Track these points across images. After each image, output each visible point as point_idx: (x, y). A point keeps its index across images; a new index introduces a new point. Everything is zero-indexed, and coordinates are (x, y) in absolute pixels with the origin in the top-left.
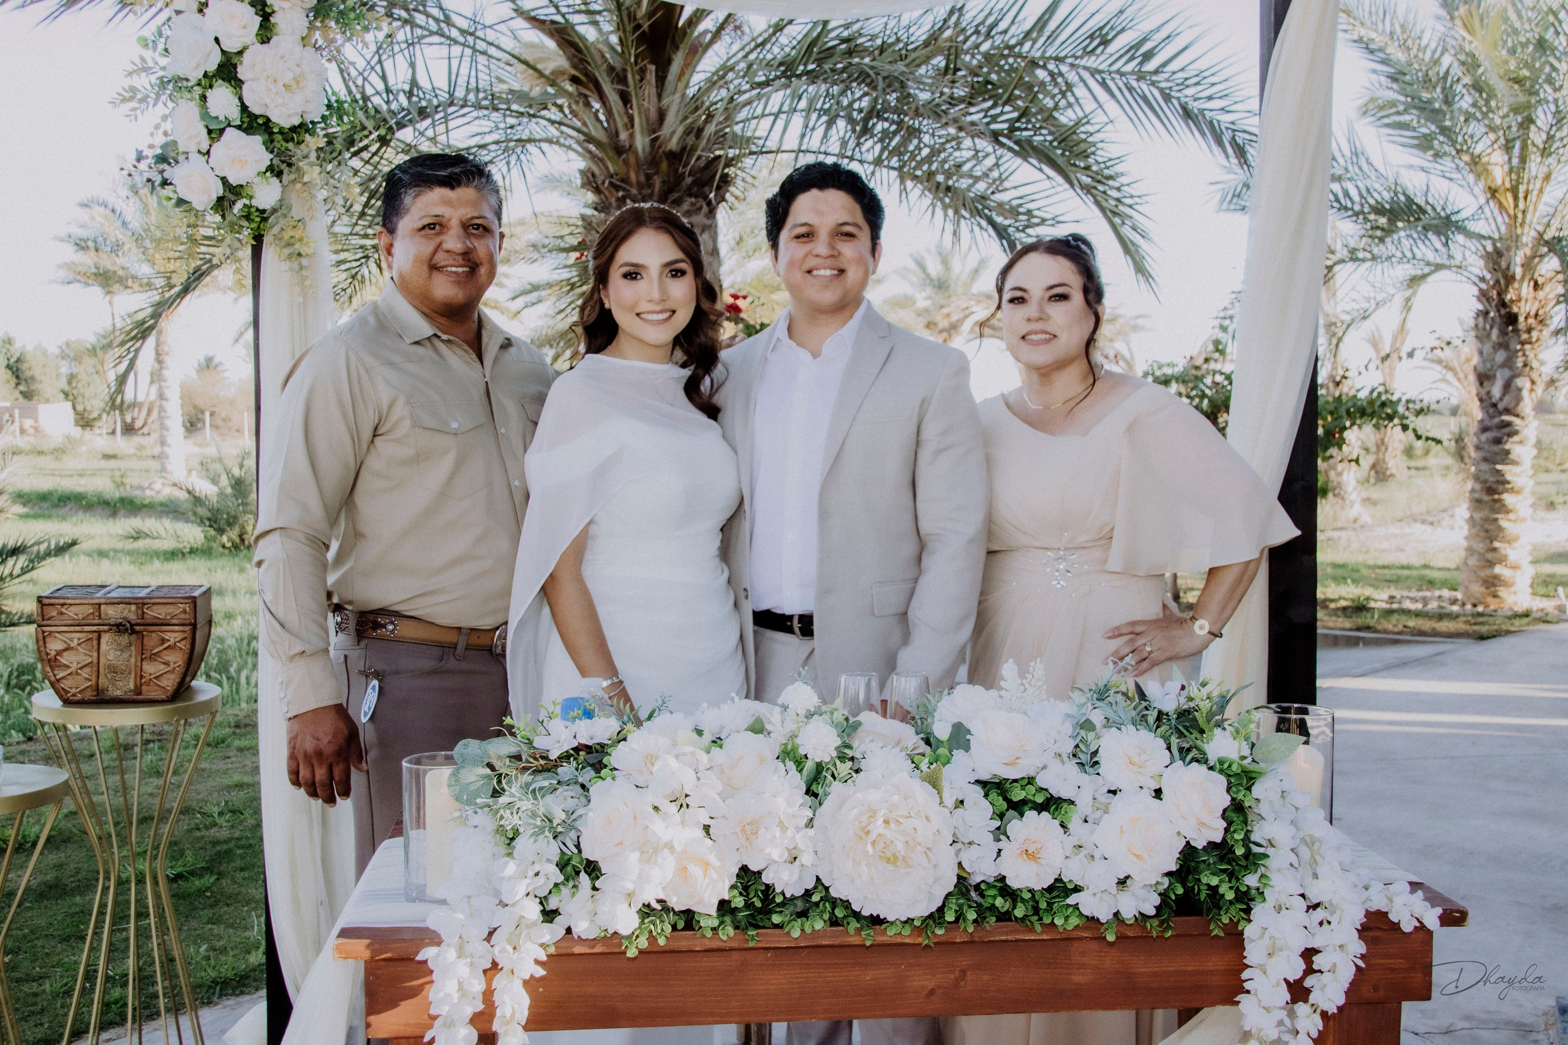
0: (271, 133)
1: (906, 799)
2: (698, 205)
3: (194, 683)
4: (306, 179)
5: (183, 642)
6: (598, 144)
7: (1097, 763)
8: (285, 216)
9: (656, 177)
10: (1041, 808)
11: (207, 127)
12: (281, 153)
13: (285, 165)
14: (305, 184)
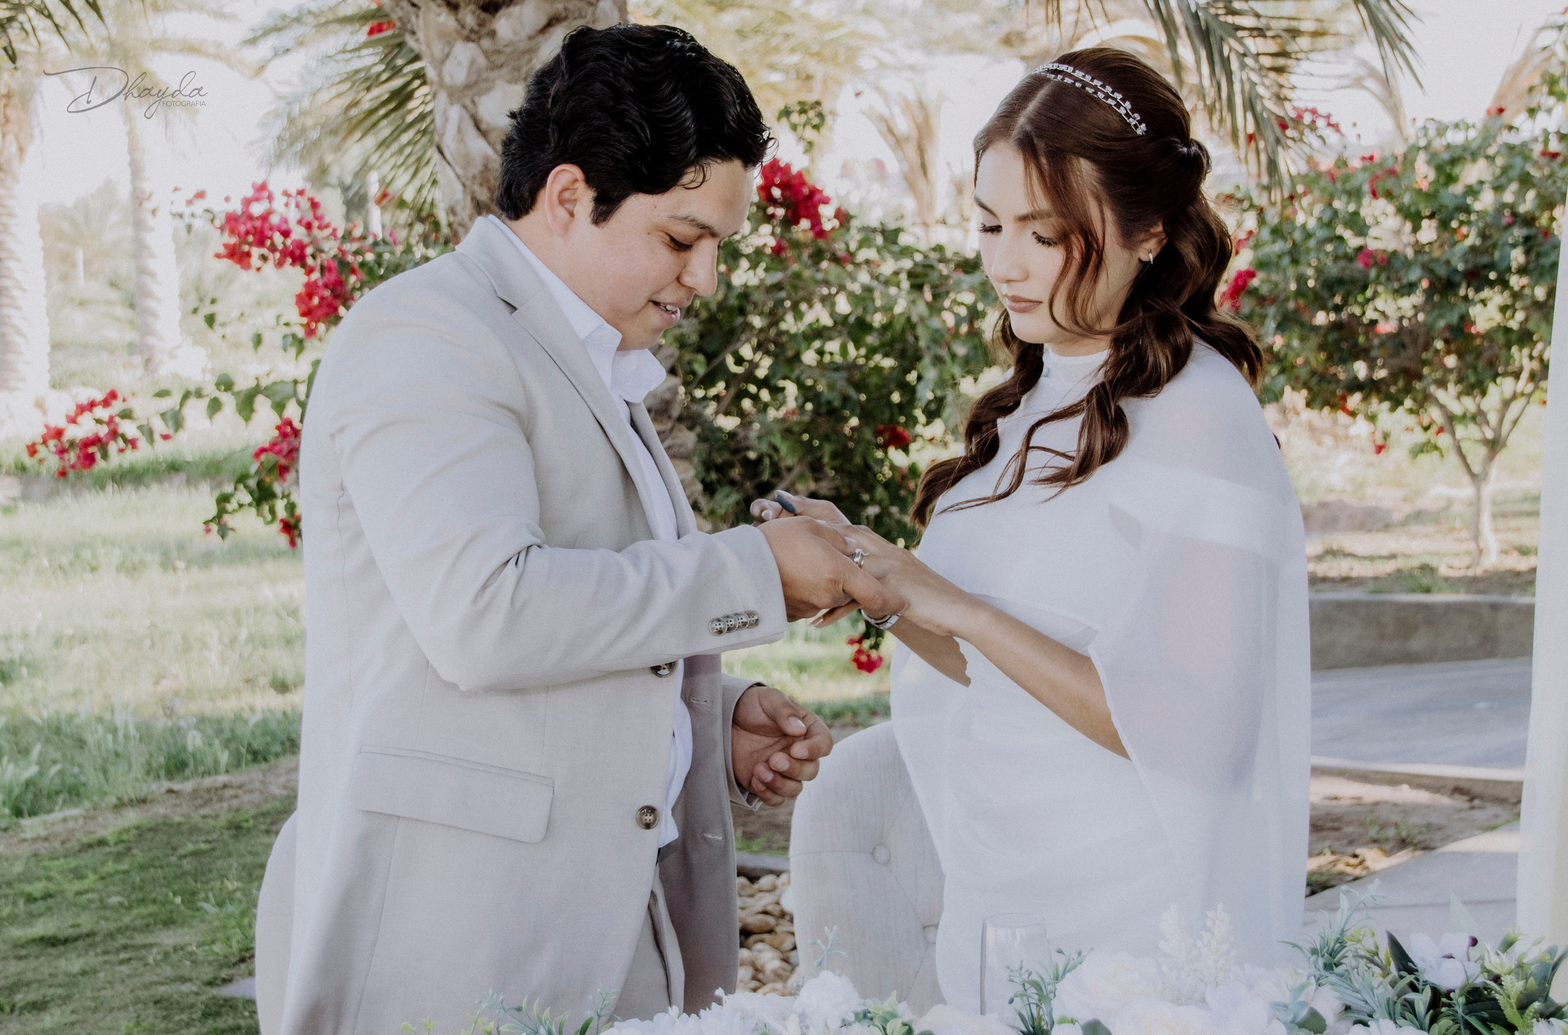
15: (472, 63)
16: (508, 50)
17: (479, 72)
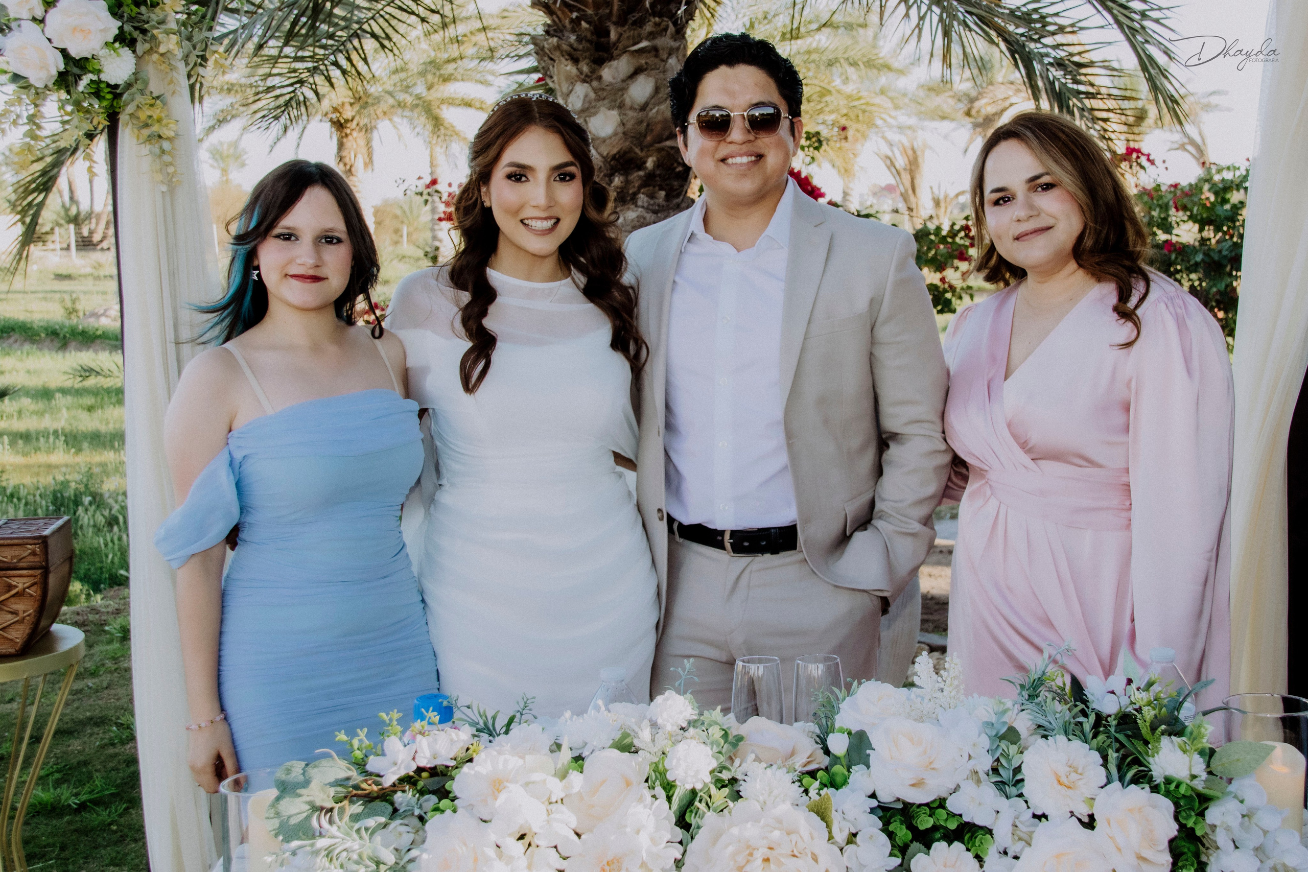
1: (788, 834)
2: (664, 23)
3: (56, 627)
4: (162, 49)
5: (34, 588)
7: (1022, 780)
8: (142, 92)
10: (951, 837)
12: (131, 19)
13: (138, 32)
14: (162, 55)
15: (586, 96)
16: (609, 88)
17: (590, 102)
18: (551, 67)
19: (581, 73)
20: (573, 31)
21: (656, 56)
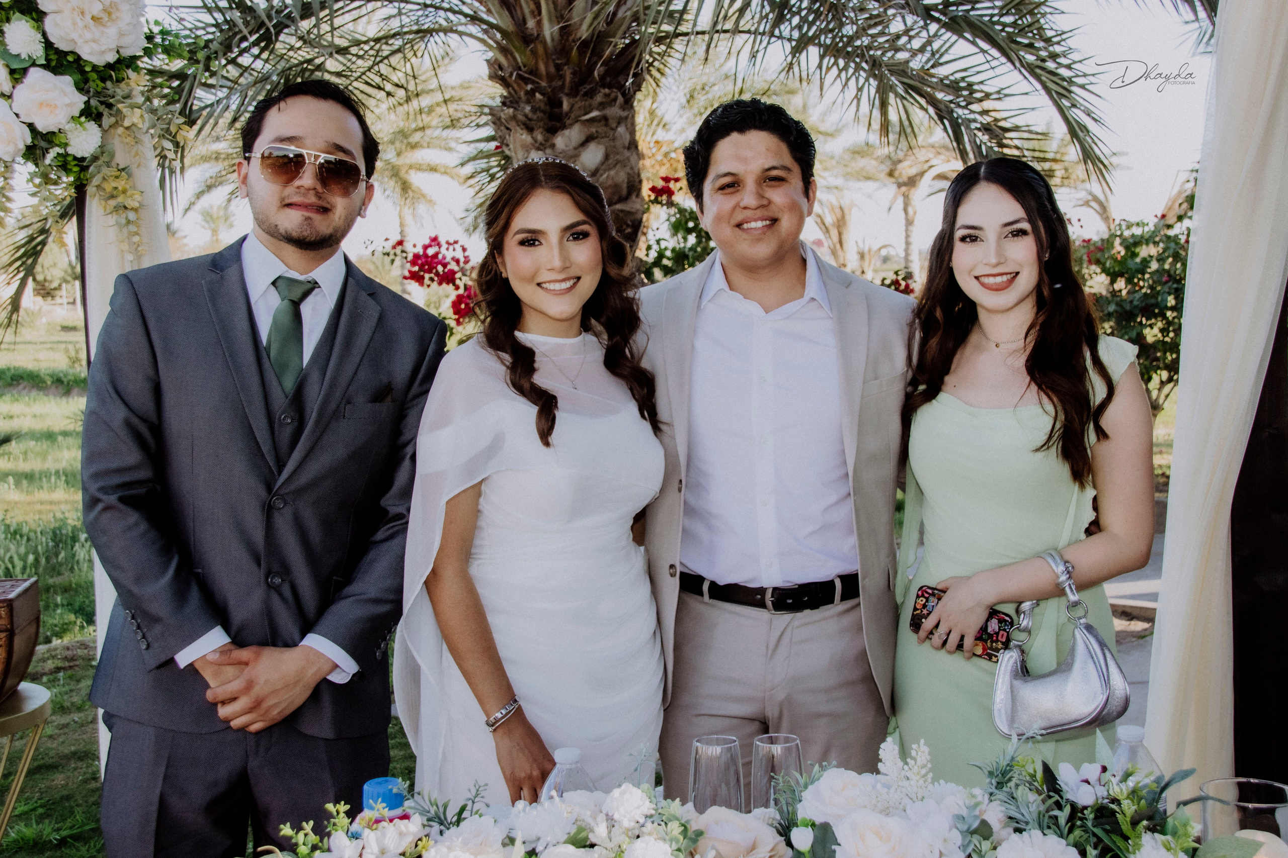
0: (83, 72)
2: (613, 95)
3: (20, 687)
4: (127, 123)
6: (504, 33)
8: (108, 165)
9: (566, 68)
11: (7, 66)
12: (97, 94)
13: (104, 106)
14: (127, 128)
18: (507, 137)
19: (536, 141)
20: (528, 102)
21: (606, 125)
